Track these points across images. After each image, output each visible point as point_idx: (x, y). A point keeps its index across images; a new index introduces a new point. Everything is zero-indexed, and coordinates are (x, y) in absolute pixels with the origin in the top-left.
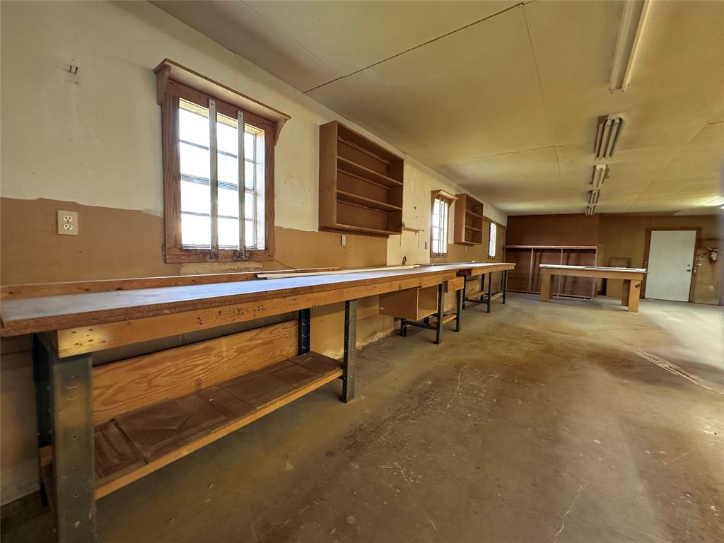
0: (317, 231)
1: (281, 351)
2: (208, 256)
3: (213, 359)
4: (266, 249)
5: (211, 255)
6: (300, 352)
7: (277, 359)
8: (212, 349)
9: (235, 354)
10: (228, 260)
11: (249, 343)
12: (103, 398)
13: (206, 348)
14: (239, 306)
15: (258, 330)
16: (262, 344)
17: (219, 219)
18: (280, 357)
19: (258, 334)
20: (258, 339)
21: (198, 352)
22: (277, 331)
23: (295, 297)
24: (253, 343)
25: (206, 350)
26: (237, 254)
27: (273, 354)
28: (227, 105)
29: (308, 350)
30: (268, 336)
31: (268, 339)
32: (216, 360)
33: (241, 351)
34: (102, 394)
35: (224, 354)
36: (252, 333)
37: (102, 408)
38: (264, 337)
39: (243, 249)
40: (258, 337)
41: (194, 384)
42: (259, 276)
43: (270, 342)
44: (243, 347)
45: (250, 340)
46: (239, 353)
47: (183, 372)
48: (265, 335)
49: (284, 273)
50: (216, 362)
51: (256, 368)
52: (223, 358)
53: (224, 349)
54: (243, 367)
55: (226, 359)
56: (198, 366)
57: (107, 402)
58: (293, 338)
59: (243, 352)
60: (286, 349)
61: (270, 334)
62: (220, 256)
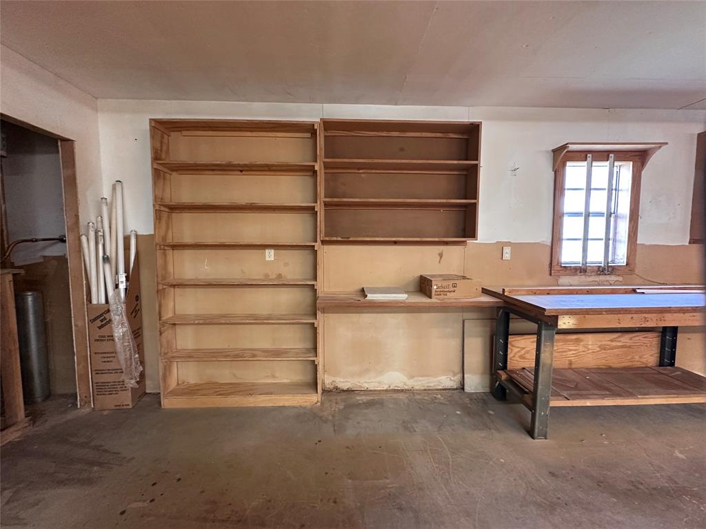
0: (687, 244)
1: (640, 357)
2: (579, 271)
3: (581, 348)
4: (627, 265)
5: (582, 270)
6: (661, 364)
7: (635, 363)
8: (582, 341)
9: (598, 349)
10: (593, 274)
11: (610, 343)
12: (520, 354)
13: (578, 339)
14: (646, 315)
15: (619, 334)
16: (622, 347)
17: (589, 242)
18: (639, 363)
19: (619, 337)
20: (618, 342)
21: (571, 341)
22: (637, 338)
23: (694, 314)
24: (614, 344)
25: (578, 340)
26: (601, 269)
27: (632, 358)
28: (600, 153)
29: (672, 364)
30: (627, 341)
31: (628, 344)
32: (584, 349)
33: (603, 348)
34: (519, 352)
35: (590, 347)
36: (614, 336)
37: (519, 359)
38: (625, 341)
39: (606, 265)
40: (619, 339)
41: (567, 362)
42: (638, 291)
43: (629, 347)
44: (605, 345)
45: (612, 341)
46: (602, 349)
47: (562, 352)
48: (626, 339)
49: (661, 289)
50: (583, 351)
51: (614, 366)
52: (589, 349)
53: (590, 343)
54: (603, 361)
55: (590, 351)
56: (571, 350)
57: (521, 357)
58: (654, 349)
59: (605, 349)
60: (645, 356)
61: (631, 339)
62: (588, 271)
